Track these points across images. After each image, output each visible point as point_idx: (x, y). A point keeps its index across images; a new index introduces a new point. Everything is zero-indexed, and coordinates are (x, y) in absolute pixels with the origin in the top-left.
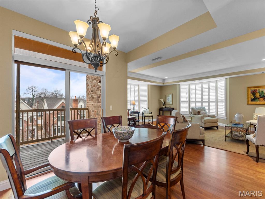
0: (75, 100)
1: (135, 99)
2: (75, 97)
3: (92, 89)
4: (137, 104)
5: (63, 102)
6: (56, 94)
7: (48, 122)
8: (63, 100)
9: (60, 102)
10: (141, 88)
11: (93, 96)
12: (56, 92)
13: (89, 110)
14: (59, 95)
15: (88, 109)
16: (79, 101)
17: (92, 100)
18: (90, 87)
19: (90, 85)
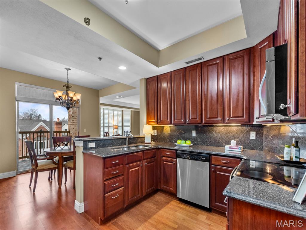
0: (58, 123)
1: (118, 124)
2: (58, 119)
3: (74, 115)
4: (120, 128)
5: (41, 125)
6: (32, 114)
7: (20, 150)
8: (42, 122)
9: (38, 126)
10: (125, 113)
11: (73, 121)
12: (31, 111)
13: (71, 133)
14: (36, 116)
15: (69, 132)
16: (63, 124)
17: (73, 124)
18: (71, 113)
19: (71, 111)
